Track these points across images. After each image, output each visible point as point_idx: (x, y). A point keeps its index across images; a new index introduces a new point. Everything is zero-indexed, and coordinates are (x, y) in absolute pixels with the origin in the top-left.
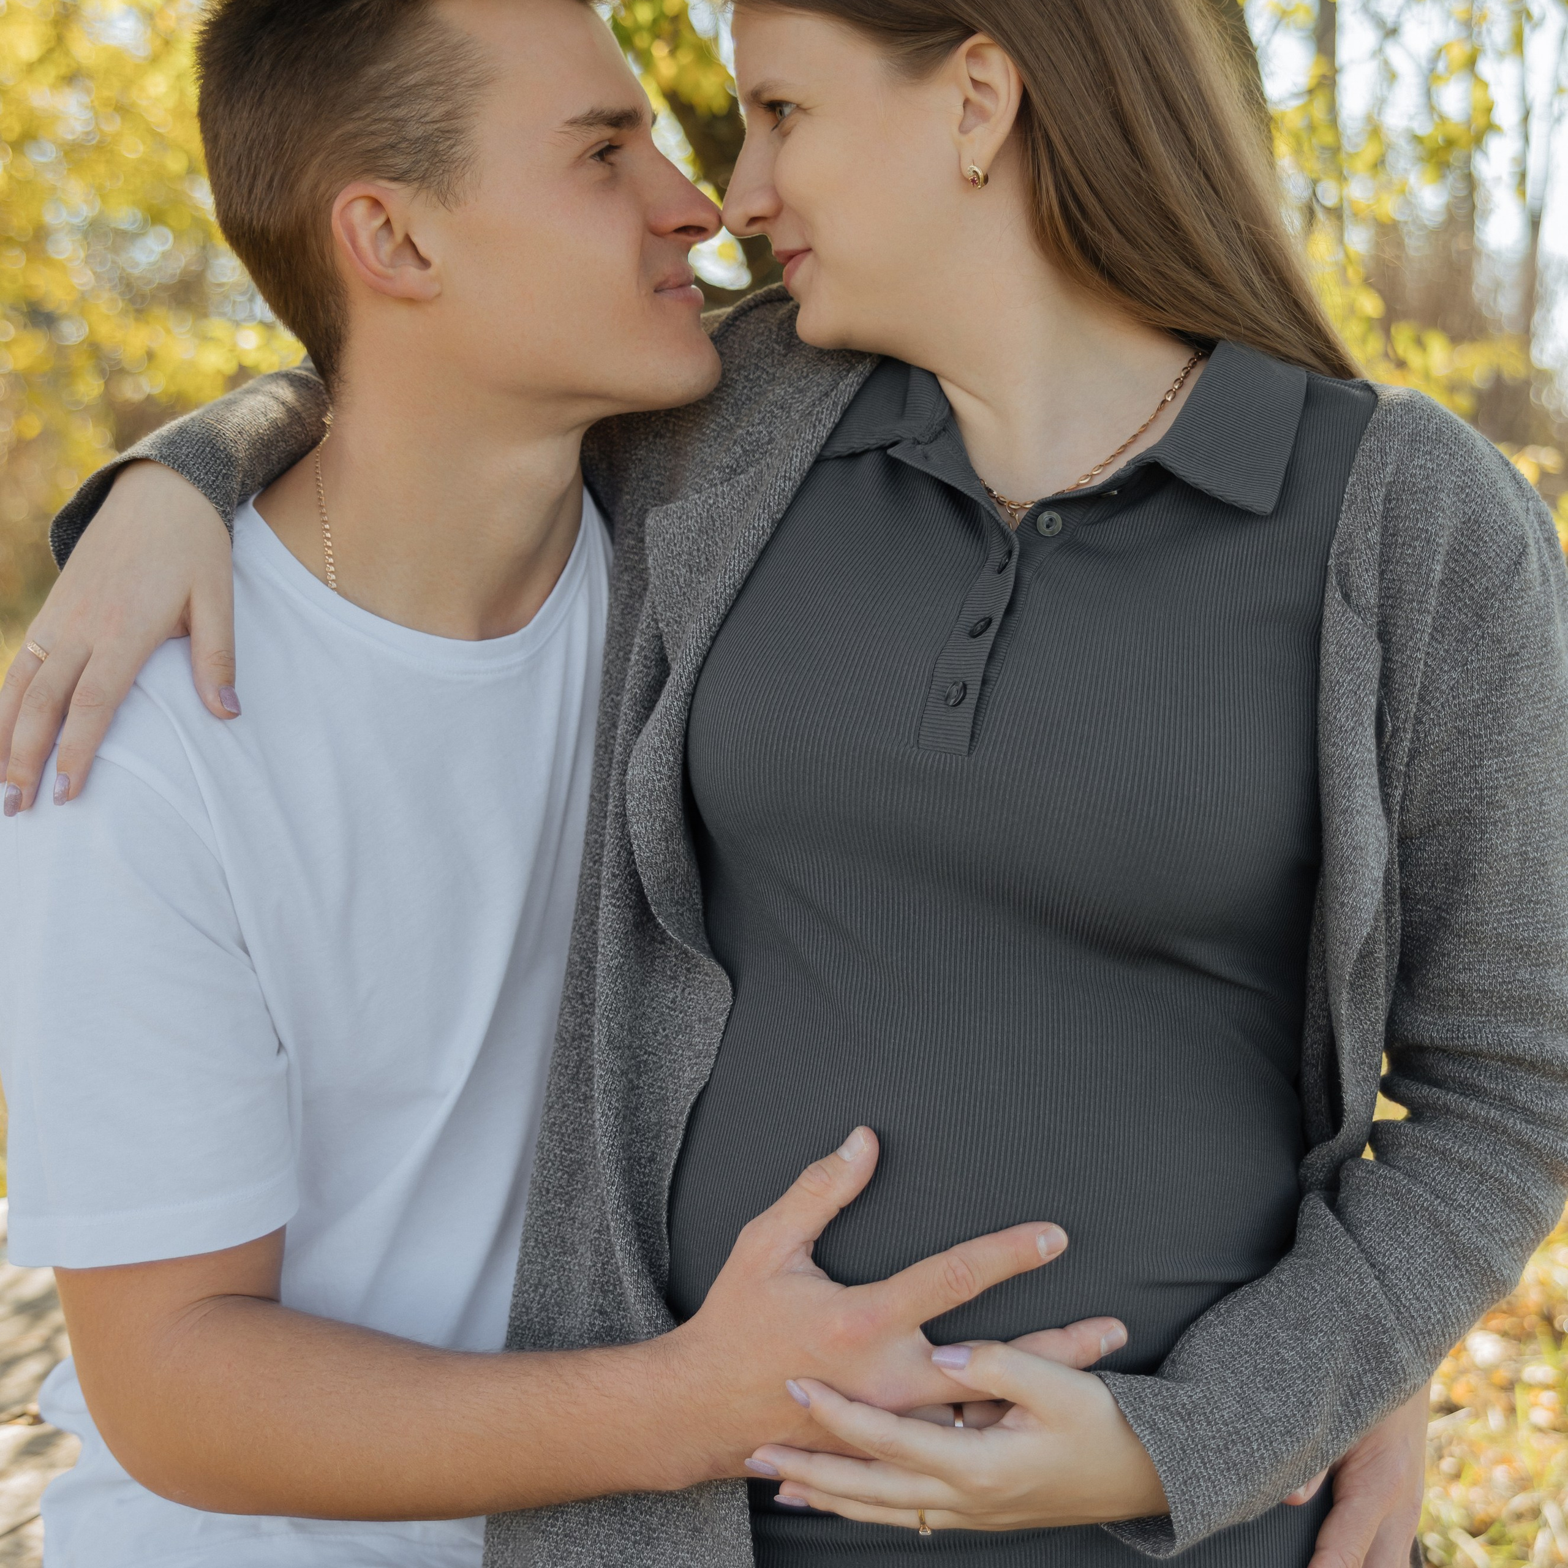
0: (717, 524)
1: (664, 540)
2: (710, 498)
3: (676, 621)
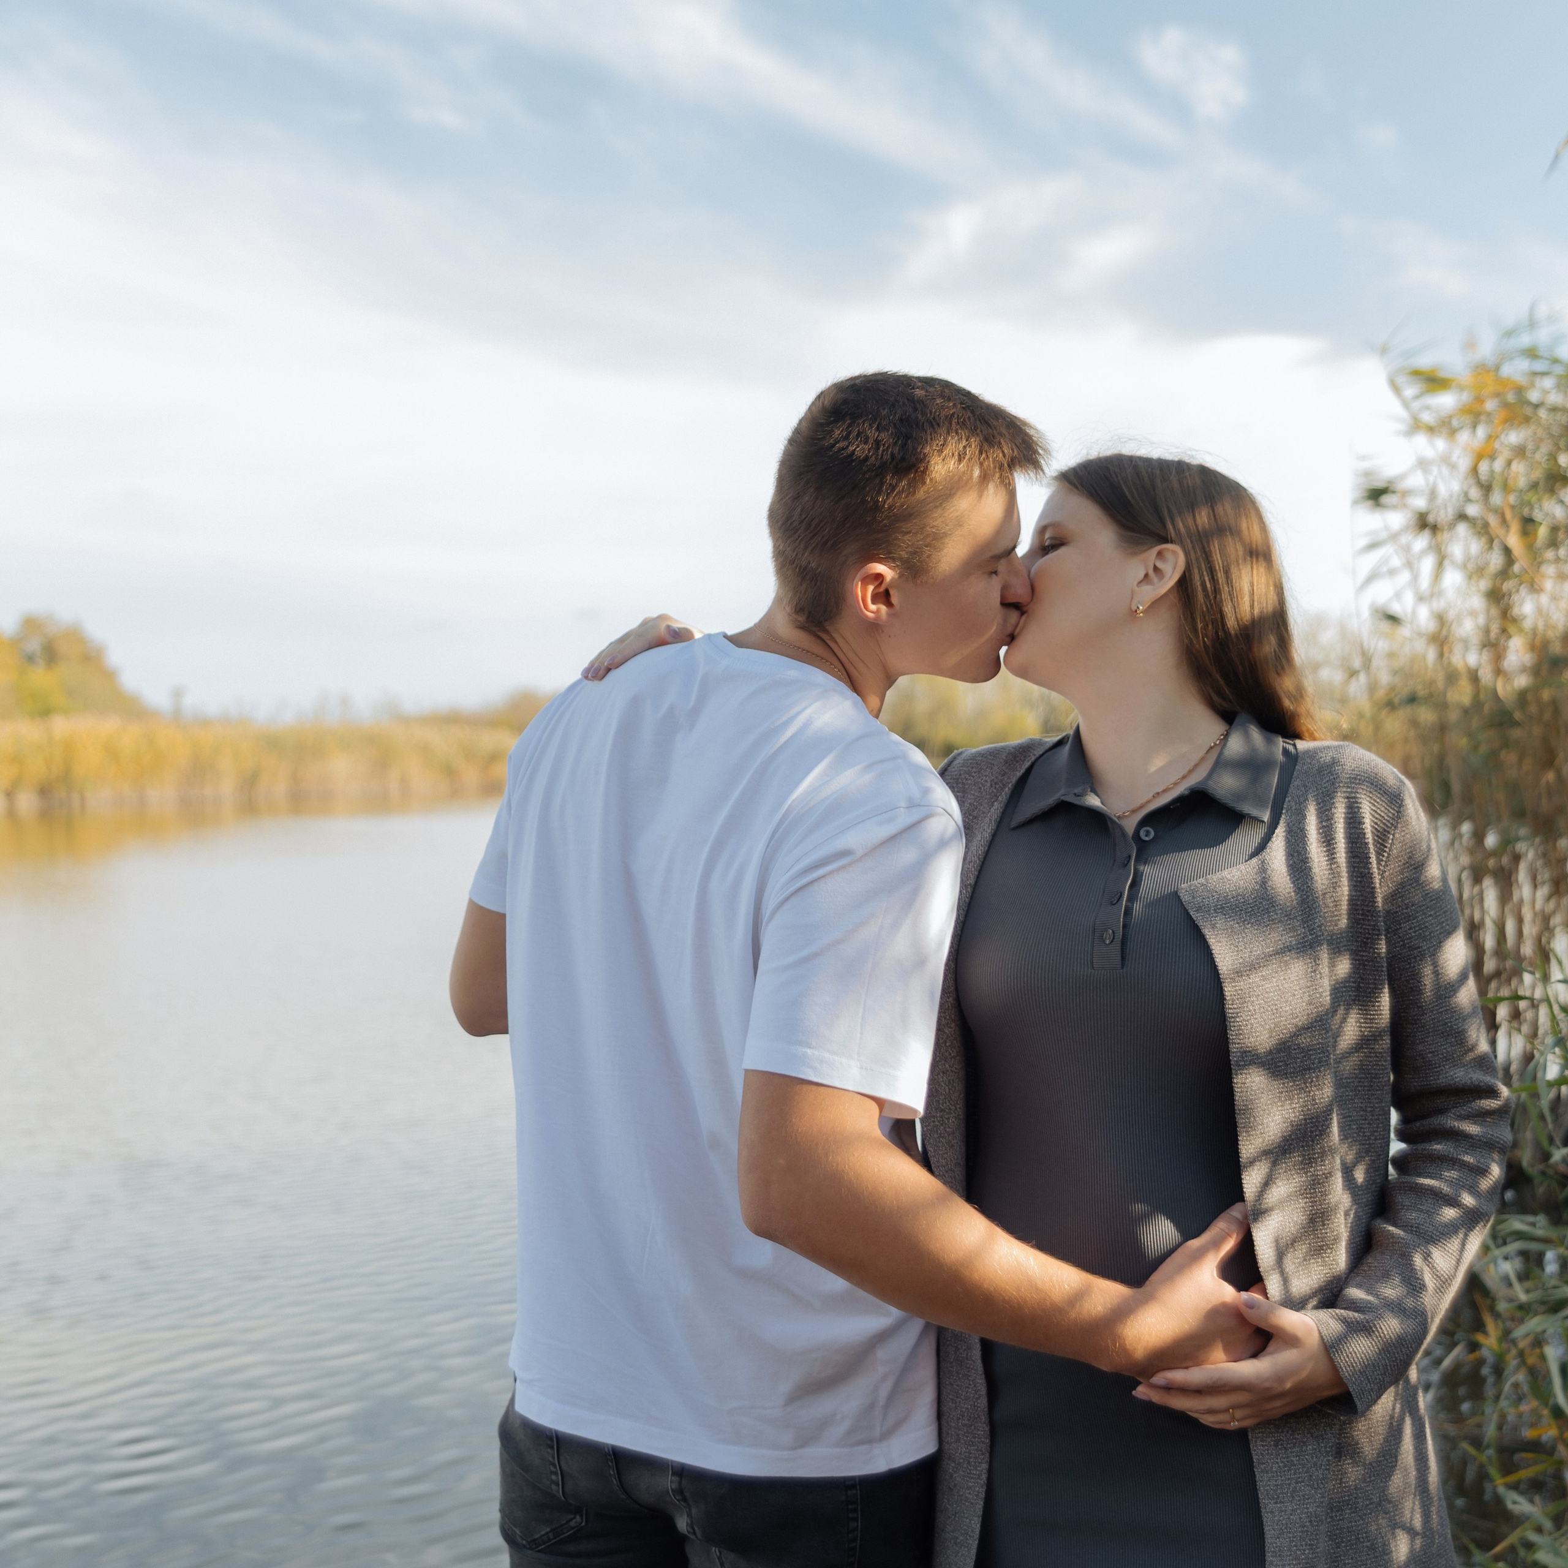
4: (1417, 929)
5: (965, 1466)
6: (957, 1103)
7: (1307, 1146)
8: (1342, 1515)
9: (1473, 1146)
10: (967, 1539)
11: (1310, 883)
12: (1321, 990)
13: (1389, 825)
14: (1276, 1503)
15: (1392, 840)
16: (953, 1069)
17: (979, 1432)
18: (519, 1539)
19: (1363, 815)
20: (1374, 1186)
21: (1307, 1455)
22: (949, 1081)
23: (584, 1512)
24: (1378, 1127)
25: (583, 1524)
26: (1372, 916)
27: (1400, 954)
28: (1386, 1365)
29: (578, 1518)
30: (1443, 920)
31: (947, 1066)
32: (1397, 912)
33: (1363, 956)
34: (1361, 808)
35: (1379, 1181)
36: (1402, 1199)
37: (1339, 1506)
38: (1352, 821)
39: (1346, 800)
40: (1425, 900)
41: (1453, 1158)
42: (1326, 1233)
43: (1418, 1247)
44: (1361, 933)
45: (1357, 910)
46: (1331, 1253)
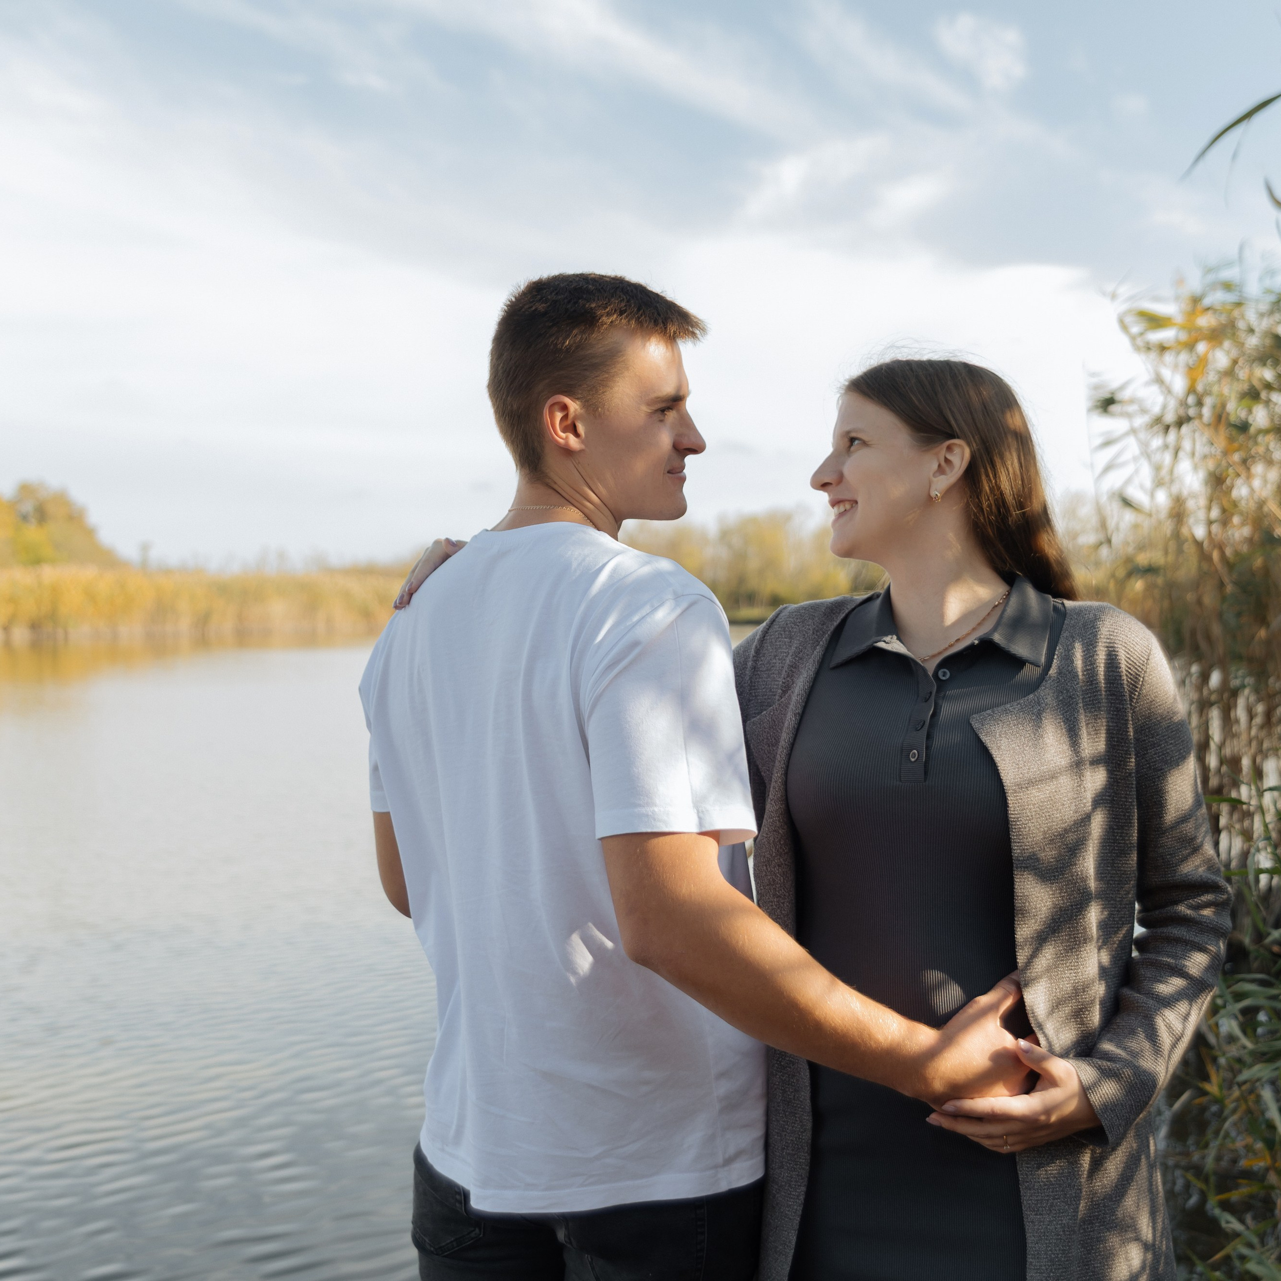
0: (776, 723)
1: (755, 735)
2: (771, 712)
3: (768, 770)
4: (1160, 754)
5: (786, 1188)
6: (790, 891)
7: (1072, 927)
8: (1092, 1227)
9: (1202, 931)
10: (785, 1248)
11: (1076, 715)
12: (1085, 801)
13: (1140, 670)
14: (1036, 1215)
15: (1142, 682)
16: (786, 863)
17: (801, 1160)
18: (428, 1247)
19: (1120, 661)
20: (1121, 961)
21: (1063, 1177)
22: (784, 872)
23: (483, 1225)
24: (1125, 914)
25: (481, 1236)
26: (1125, 743)
27: (1147, 775)
28: (1132, 1105)
29: (477, 1231)
30: (1181, 747)
31: (781, 860)
32: (1145, 740)
33: (1116, 775)
34: (1117, 655)
35: (1124, 958)
36: (1146, 972)
37: (1090, 1220)
38: (1110, 665)
39: (1106, 649)
40: (1167, 731)
41: (1186, 940)
42: (1086, 998)
43: (1158, 1011)
44: (1115, 756)
45: (1112, 738)
46: (1089, 1014)
